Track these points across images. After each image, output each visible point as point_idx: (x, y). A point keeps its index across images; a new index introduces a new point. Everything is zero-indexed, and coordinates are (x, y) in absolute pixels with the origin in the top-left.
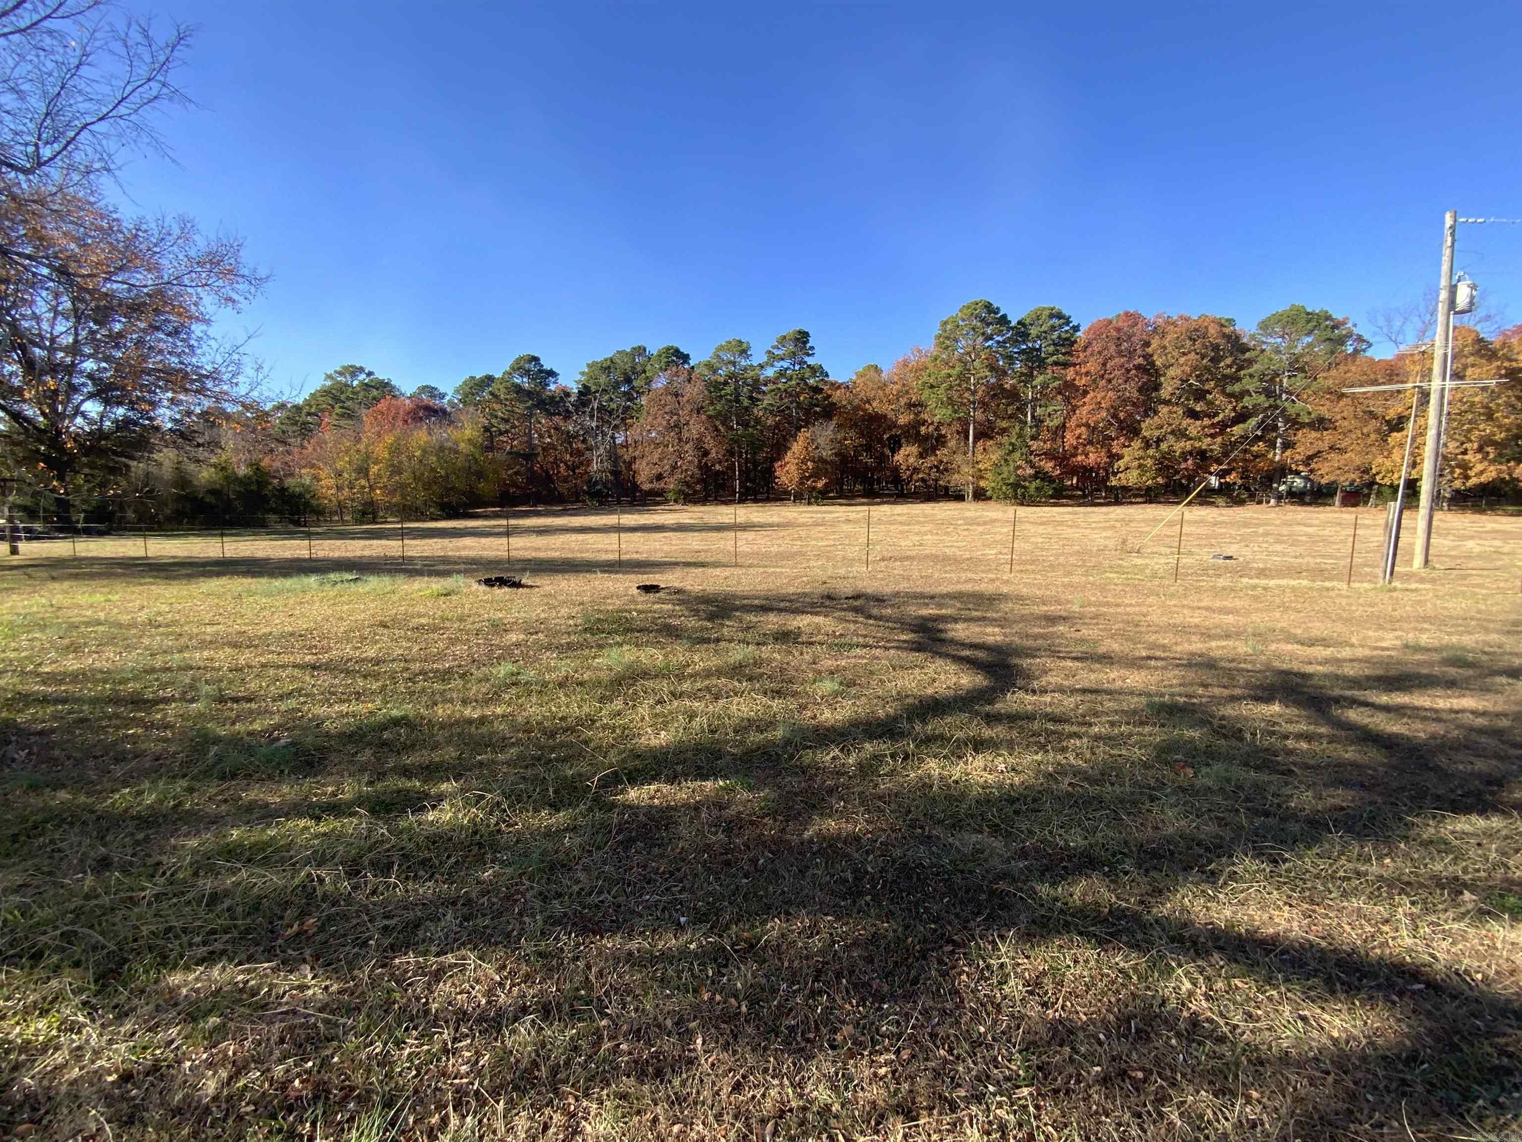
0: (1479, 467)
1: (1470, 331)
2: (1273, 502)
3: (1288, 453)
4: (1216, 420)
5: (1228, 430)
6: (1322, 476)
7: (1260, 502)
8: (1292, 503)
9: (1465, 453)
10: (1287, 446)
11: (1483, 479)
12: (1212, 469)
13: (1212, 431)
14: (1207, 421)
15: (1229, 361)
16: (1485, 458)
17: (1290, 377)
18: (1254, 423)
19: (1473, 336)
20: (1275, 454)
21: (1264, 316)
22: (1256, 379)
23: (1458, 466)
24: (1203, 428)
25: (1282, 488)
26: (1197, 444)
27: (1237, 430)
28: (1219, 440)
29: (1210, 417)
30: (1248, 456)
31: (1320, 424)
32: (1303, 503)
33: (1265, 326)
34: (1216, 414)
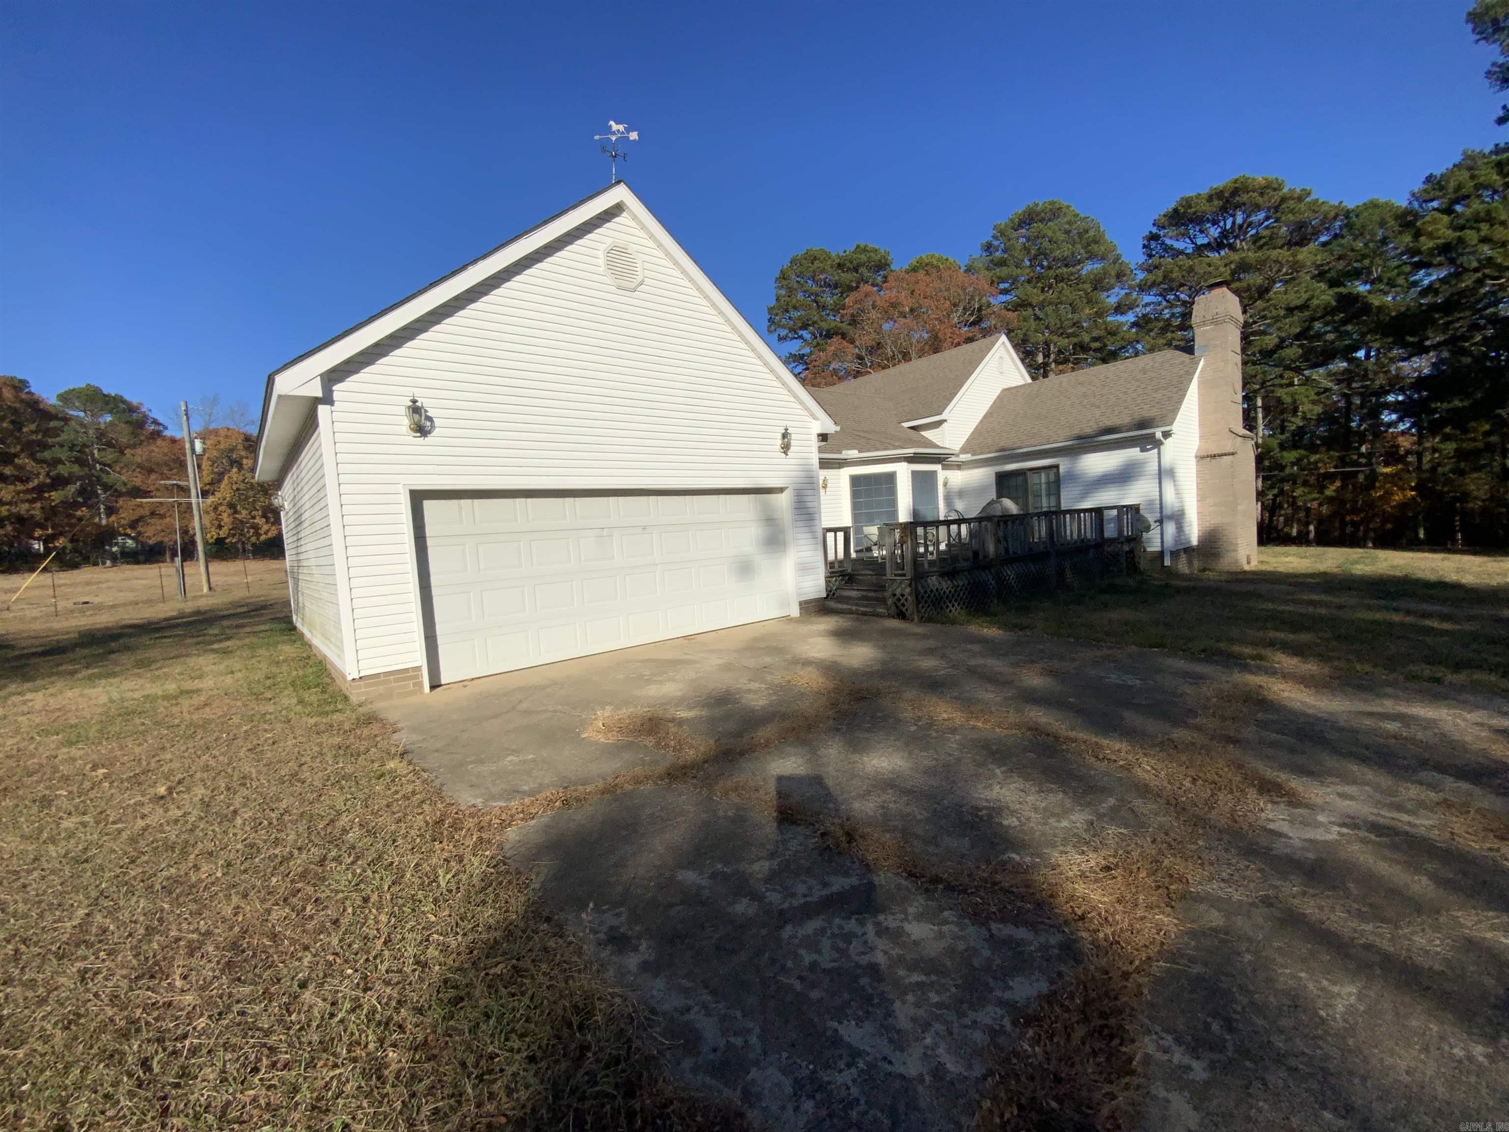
0: (265, 527)
1: (239, 433)
2: (108, 563)
3: (113, 518)
4: (31, 485)
5: (46, 495)
6: (149, 537)
7: (96, 564)
8: (128, 563)
9: (254, 518)
10: (110, 511)
11: (270, 535)
12: (36, 535)
13: (29, 497)
14: (20, 487)
15: (33, 427)
16: (267, 522)
17: (99, 450)
18: (73, 490)
19: (242, 437)
20: (100, 519)
21: (62, 391)
22: (66, 448)
23: (251, 527)
24: (18, 493)
25: (115, 549)
26: (14, 510)
27: (56, 496)
28: (38, 505)
29: (22, 481)
30: (73, 521)
31: (137, 492)
32: (137, 562)
33: (65, 398)
34: (28, 480)
